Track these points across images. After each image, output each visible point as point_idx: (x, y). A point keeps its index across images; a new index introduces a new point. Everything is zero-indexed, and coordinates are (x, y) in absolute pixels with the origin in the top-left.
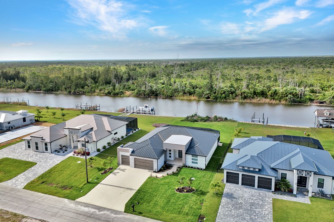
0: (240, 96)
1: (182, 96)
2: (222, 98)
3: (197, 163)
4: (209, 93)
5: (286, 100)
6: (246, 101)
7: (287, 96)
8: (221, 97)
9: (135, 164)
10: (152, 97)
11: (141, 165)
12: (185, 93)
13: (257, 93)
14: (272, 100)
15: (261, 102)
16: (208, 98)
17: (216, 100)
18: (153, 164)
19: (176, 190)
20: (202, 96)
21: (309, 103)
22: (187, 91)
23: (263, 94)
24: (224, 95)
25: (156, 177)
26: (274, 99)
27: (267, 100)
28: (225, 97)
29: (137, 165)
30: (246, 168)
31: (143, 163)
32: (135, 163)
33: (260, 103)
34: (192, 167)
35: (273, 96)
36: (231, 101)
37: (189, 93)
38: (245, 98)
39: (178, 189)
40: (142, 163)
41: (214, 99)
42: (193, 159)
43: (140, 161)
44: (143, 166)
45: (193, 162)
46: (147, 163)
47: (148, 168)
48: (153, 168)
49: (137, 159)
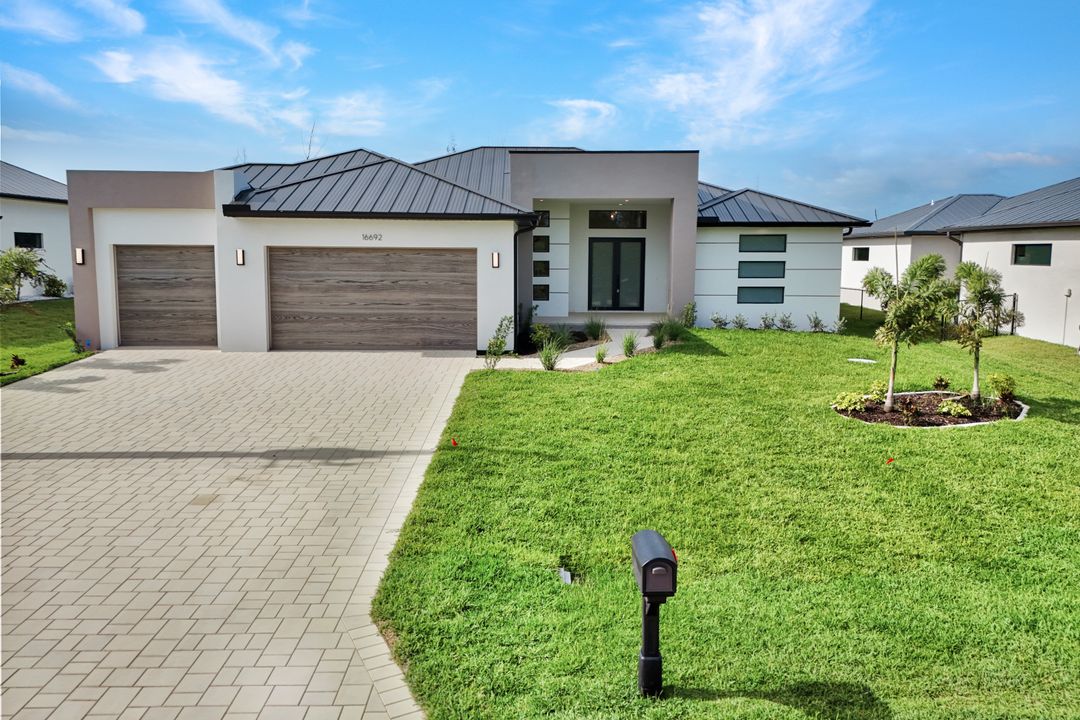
3: (777, 295)
9: (275, 318)
18: (471, 287)
19: (855, 414)
31: (363, 287)
32: (272, 302)
39: (872, 410)
40: (353, 296)
42: (745, 269)
43: (332, 282)
44: (364, 319)
45: (745, 295)
46: (403, 288)
47: (416, 336)
48: (473, 324)
49: (303, 250)
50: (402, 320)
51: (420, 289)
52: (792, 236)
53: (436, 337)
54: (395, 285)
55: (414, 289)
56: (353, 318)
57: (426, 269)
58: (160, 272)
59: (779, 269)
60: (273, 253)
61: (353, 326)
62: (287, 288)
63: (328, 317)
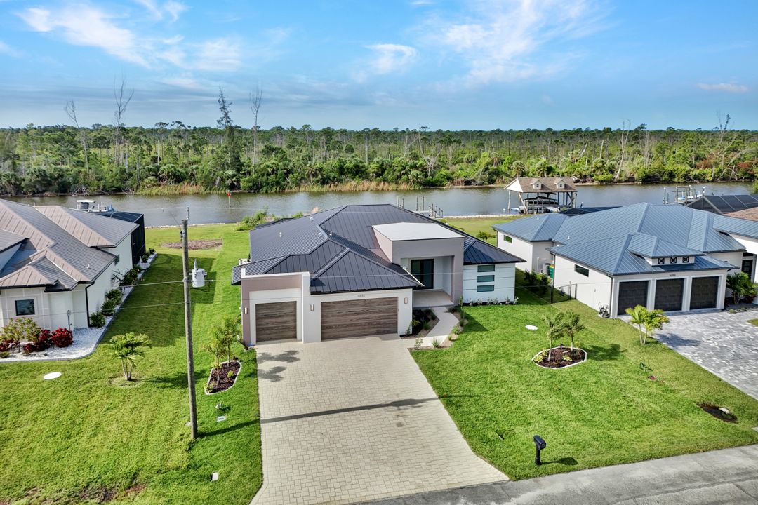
0: (311, 177)
1: (153, 185)
2: (273, 186)
3: (491, 288)
4: (234, 176)
5: (408, 181)
6: (326, 188)
7: (407, 173)
8: (268, 184)
9: (323, 328)
10: (47, 193)
11: (347, 326)
12: (161, 179)
13: (348, 169)
14: (382, 183)
15: (360, 187)
16: (232, 187)
17: (256, 188)
18: (396, 310)
19: (540, 363)
20: (214, 183)
21: (448, 185)
22: (169, 173)
23: (358, 172)
24: (273, 177)
25: (437, 347)
26: (385, 180)
27: (373, 185)
28: (278, 183)
29: (331, 327)
30: (667, 262)
31: (356, 314)
32: (323, 322)
33: (359, 191)
34: (485, 304)
35: (382, 175)
36: (294, 190)
37: (174, 175)
38: (325, 181)
39: (545, 360)
40: (352, 317)
41: (250, 188)
42: (480, 279)
43: (344, 312)
44: (356, 325)
45: (480, 289)
46: (370, 312)
47: (375, 330)
48: (396, 324)
49: (334, 302)
50: (370, 324)
51: (376, 312)
52: (496, 265)
53: (382, 329)
54: (368, 312)
55: (374, 312)
56: (352, 325)
57: (379, 305)
58: (273, 312)
59: (492, 278)
60: (323, 304)
61: (352, 328)
62: (327, 316)
63: (342, 326)
